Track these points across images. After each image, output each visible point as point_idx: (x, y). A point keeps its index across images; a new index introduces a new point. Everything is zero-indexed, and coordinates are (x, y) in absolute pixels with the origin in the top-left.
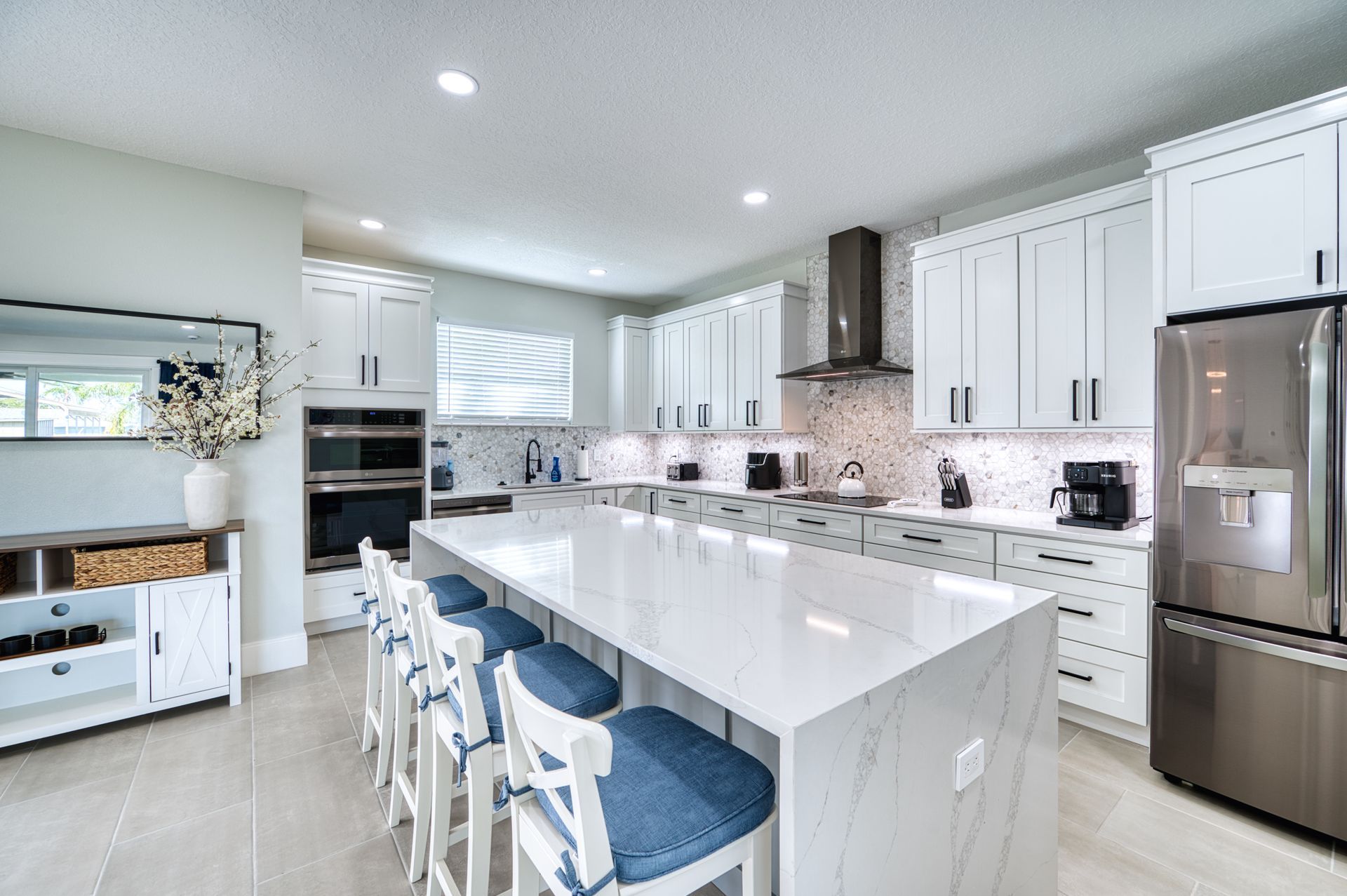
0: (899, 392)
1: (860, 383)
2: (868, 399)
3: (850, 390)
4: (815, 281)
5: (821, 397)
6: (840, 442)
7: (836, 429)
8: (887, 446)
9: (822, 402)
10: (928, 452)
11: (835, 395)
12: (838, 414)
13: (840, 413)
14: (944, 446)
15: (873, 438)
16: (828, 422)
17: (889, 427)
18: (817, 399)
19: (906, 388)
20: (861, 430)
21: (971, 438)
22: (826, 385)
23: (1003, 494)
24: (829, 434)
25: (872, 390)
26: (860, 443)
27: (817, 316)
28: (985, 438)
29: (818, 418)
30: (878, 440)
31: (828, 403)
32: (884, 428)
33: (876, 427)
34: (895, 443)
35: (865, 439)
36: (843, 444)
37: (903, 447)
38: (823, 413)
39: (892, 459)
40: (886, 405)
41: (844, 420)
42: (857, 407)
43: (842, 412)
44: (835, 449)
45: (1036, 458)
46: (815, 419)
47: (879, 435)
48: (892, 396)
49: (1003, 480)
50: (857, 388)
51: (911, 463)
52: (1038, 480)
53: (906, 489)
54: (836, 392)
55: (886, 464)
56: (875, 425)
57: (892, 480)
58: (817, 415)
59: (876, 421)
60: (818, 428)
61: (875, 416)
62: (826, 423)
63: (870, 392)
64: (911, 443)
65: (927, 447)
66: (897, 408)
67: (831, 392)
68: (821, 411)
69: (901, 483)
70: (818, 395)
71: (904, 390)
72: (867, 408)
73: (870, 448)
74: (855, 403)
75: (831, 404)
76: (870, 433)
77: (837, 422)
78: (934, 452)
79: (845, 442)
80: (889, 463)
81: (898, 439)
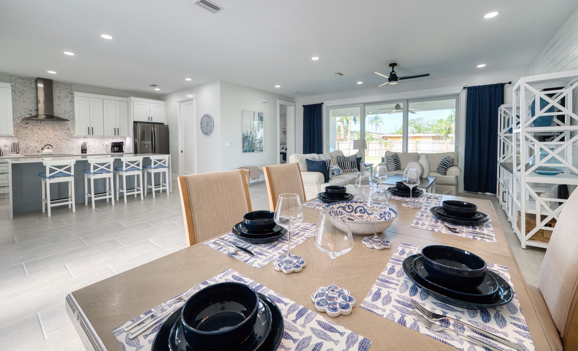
0: (59, 126)
1: (42, 122)
2: (46, 127)
3: (37, 123)
4: (15, 85)
5: (21, 124)
6: (32, 139)
7: (30, 135)
8: (55, 140)
9: (21, 126)
10: (70, 142)
11: (29, 124)
12: (31, 131)
13: (32, 130)
14: (75, 140)
15: (48, 138)
16: (25, 133)
17: (55, 135)
18: (18, 125)
19: (62, 125)
20: (43, 136)
21: (83, 138)
22: (24, 121)
23: (92, 150)
24: (26, 137)
25: (48, 124)
26: (42, 139)
27: (18, 97)
28: (87, 138)
29: (19, 131)
30: (51, 138)
31: (25, 127)
32: (53, 135)
33: (50, 135)
34: (58, 139)
35: (45, 138)
36: (34, 140)
37: (61, 141)
38: (22, 130)
39: (57, 144)
40: (54, 129)
41: (34, 133)
42: (41, 129)
43: (34, 131)
44: (30, 141)
45: (100, 142)
46: (17, 132)
47: (51, 137)
48: (56, 127)
49: (92, 147)
50: (40, 123)
51: (64, 144)
52: (100, 146)
53: (63, 151)
54: (30, 123)
55: (54, 145)
56: (49, 134)
57: (57, 149)
58: (19, 130)
59: (49, 133)
60: (19, 135)
61: (49, 132)
62: (24, 133)
63: (47, 125)
64: (64, 139)
65: (70, 140)
66: (59, 130)
67: (27, 123)
68: (21, 129)
69: (61, 150)
70: (18, 124)
71: (61, 125)
72: (46, 129)
73: (47, 141)
74: (39, 128)
75: (27, 127)
76: (47, 137)
77: (30, 133)
78: (72, 141)
79: (35, 139)
80: (56, 145)
81: (59, 138)
